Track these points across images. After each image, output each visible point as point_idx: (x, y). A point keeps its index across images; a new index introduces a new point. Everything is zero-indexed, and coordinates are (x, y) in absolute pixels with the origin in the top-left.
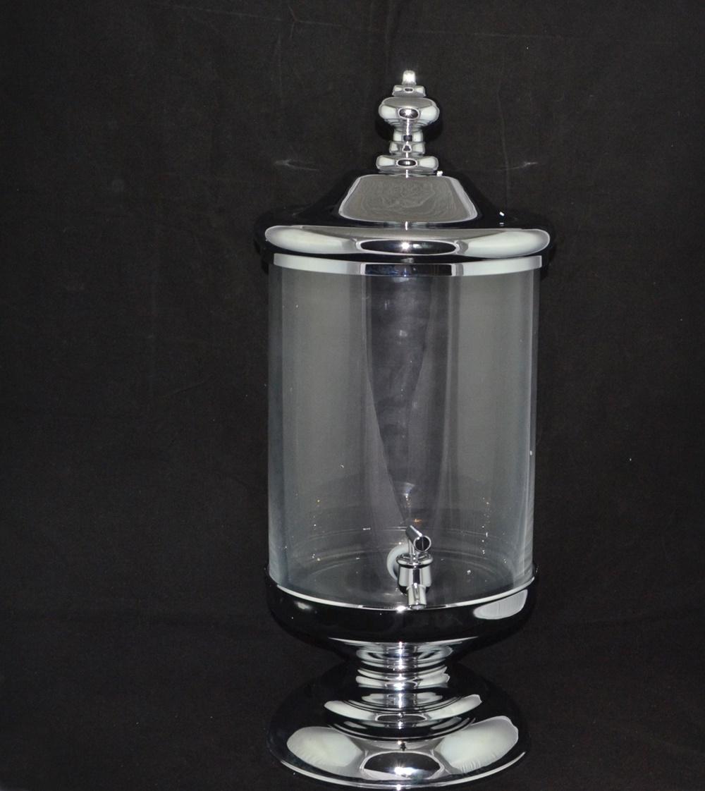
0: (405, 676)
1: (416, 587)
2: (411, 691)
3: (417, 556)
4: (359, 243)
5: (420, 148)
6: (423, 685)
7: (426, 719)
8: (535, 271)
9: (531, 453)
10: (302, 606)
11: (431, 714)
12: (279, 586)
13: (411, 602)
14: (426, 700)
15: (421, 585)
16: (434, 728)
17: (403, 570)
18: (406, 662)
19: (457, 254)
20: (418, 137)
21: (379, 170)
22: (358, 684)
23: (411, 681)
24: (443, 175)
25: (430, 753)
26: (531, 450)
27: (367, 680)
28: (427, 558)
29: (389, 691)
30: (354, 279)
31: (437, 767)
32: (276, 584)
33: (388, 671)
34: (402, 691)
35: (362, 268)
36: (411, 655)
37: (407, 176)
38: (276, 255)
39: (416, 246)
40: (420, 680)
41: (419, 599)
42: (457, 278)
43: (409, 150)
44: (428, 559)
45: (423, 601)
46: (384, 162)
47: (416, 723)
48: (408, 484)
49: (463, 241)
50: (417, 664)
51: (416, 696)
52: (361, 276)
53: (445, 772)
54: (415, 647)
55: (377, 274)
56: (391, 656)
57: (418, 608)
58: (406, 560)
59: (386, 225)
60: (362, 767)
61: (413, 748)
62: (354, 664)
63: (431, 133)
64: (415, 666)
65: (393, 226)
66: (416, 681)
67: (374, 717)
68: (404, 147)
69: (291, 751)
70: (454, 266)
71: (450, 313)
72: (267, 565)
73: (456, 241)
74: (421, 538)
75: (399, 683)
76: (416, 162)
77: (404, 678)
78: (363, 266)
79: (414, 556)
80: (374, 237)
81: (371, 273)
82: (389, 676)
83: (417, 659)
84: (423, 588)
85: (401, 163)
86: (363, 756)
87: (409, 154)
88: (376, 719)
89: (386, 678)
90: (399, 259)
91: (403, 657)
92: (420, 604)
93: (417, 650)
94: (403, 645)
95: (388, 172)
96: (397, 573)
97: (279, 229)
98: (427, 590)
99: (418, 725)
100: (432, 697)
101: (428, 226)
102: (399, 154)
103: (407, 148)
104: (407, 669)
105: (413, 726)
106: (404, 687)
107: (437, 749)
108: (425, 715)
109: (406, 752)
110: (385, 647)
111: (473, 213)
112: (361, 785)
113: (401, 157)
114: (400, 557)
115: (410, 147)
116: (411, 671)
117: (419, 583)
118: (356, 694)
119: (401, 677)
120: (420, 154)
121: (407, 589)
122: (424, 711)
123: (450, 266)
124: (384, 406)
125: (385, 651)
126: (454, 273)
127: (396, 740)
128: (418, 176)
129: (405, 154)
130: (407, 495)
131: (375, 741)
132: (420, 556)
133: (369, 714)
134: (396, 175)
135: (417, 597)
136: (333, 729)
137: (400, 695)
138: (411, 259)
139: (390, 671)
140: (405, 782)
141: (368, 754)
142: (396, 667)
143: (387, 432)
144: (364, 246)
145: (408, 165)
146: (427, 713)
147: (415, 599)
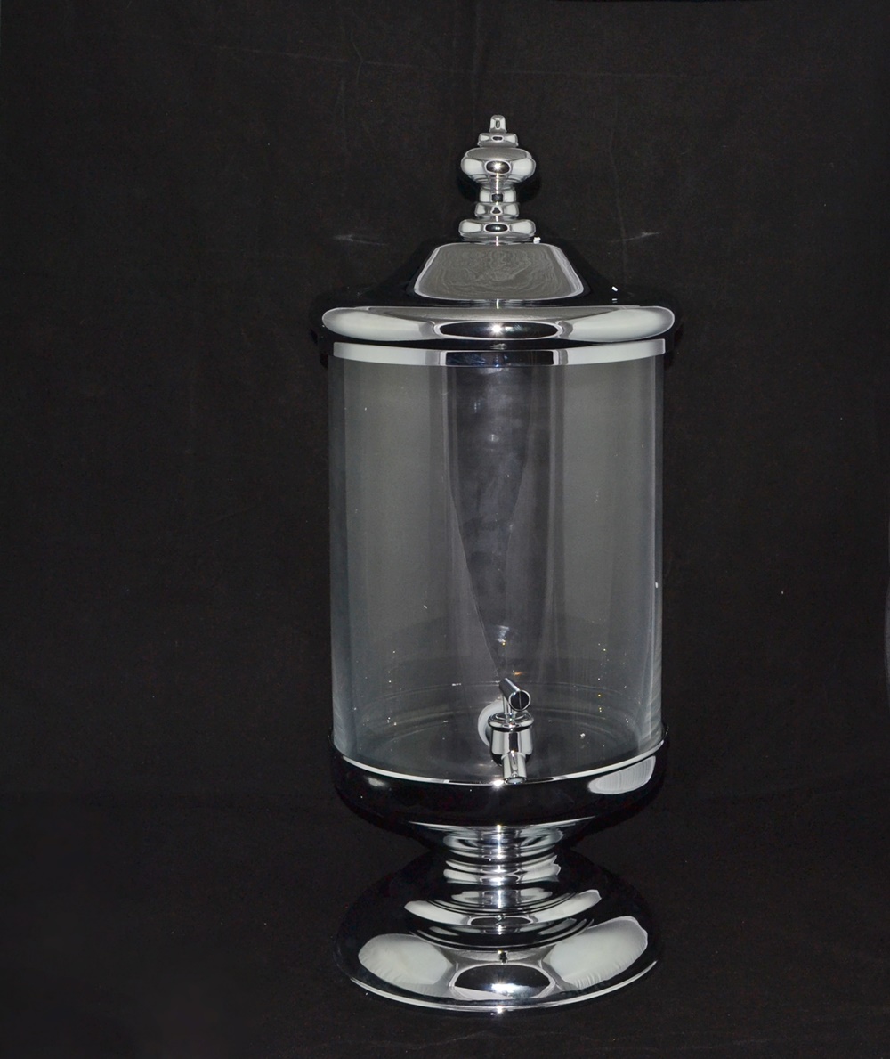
0: (505, 868)
1: (513, 755)
2: (512, 886)
3: (514, 716)
4: (437, 327)
5: (512, 210)
6: (527, 878)
7: (532, 921)
8: (658, 358)
9: (657, 584)
10: (375, 783)
11: (536, 915)
12: (345, 758)
13: (508, 774)
14: (531, 897)
15: (519, 753)
16: (542, 933)
17: (497, 734)
18: (505, 850)
19: (559, 337)
20: (510, 196)
21: (462, 237)
22: (446, 879)
23: (512, 874)
24: (541, 242)
25: (537, 965)
26: (656, 581)
27: (457, 874)
28: (526, 718)
29: (485, 887)
30: (434, 370)
31: (547, 983)
32: (342, 755)
33: (483, 863)
34: (502, 887)
35: (442, 357)
36: (512, 841)
37: (497, 244)
38: (336, 344)
39: (508, 329)
40: (524, 872)
41: (517, 771)
42: (559, 367)
43: (499, 212)
44: (528, 719)
45: (522, 773)
46: (468, 227)
47: (520, 927)
48: (503, 627)
49: (567, 321)
50: (520, 852)
51: (519, 893)
52: (442, 367)
53: (555, 988)
54: (517, 831)
55: (459, 364)
56: (487, 843)
57: (515, 782)
58: (499, 721)
59: (471, 304)
60: (452, 983)
61: (515, 959)
62: (440, 854)
63: (525, 190)
64: (518, 855)
65: (480, 305)
66: (518, 873)
67: (466, 920)
68: (493, 209)
69: (364, 965)
70: (556, 353)
71: (553, 412)
72: (331, 732)
73: (558, 322)
74: (518, 693)
75: (498, 877)
76: (508, 227)
77: (504, 871)
78: (443, 354)
79: (511, 717)
80: (457, 319)
81: (452, 363)
82: (485, 869)
83: (520, 846)
84: (522, 757)
85: (489, 228)
86: (453, 971)
87: (500, 217)
88: (469, 923)
89: (482, 871)
90: (487, 345)
91: (502, 844)
92: (518, 777)
93: (519, 834)
94: (502, 829)
95: (474, 239)
96: (490, 738)
97: (339, 312)
98: (528, 759)
99: (522, 930)
100: (538, 894)
101: (524, 304)
102: (487, 217)
103: (496, 211)
104: (507, 858)
105: (516, 930)
106: (504, 882)
107: (545, 960)
108: (530, 917)
109: (506, 964)
110: (479, 832)
111: (578, 288)
112: (451, 1007)
113: (489, 221)
114: (492, 719)
115: (500, 209)
116: (512, 862)
117: (516, 750)
118: (444, 892)
119: (499, 870)
120: (513, 217)
121: (502, 758)
122: (529, 911)
123: (552, 353)
124: (472, 528)
125: (479, 837)
126: (556, 362)
127: (496, 950)
128: (510, 243)
129: (494, 217)
130: (503, 642)
131: (469, 951)
132: (517, 716)
133: (462, 917)
134: (484, 243)
135: (514, 768)
136: (415, 936)
137: (500, 892)
138: (503, 345)
139: (486, 862)
140: (506, 1002)
141: (460, 968)
142: (493, 857)
143: (476, 560)
144: (444, 330)
145: (497, 231)
146: (532, 915)
147: (512, 771)
